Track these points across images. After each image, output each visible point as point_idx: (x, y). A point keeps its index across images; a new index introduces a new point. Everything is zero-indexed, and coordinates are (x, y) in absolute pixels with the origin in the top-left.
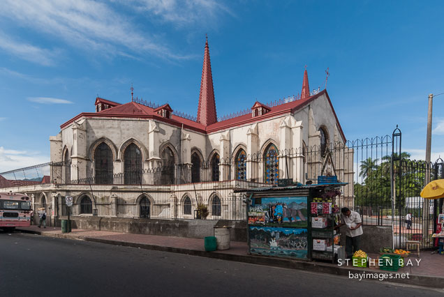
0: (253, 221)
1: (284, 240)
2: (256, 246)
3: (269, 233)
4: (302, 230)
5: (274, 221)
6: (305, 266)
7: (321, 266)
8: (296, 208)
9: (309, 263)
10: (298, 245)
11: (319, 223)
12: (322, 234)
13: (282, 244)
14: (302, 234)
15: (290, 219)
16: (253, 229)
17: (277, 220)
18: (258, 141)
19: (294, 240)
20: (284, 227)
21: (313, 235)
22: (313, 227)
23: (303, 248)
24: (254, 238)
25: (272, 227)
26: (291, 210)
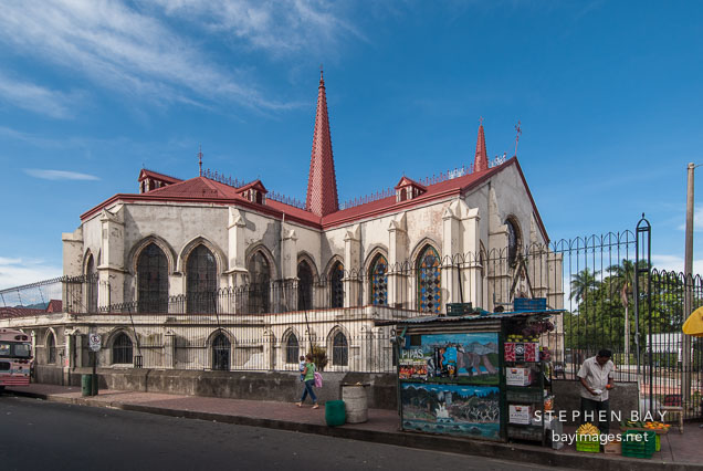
0: (407, 374)
1: (460, 405)
2: (412, 415)
3: (434, 395)
4: (488, 390)
5: (443, 373)
6: (496, 451)
7: (523, 451)
8: (479, 351)
9: (503, 445)
10: (484, 414)
11: (518, 377)
12: (523, 397)
13: (455, 413)
14: (490, 397)
15: (470, 370)
16: (407, 387)
17: (448, 373)
18: (407, 242)
19: (476, 407)
20: (459, 384)
21: (509, 397)
22: (508, 383)
23: (492, 420)
24: (410, 402)
25: (440, 383)
26: (472, 356)
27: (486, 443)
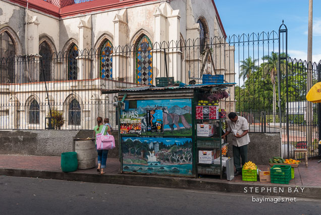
0: (126, 130)
1: (166, 152)
2: (130, 161)
3: (146, 145)
4: (186, 140)
6: (190, 184)
7: (208, 183)
8: (178, 112)
9: (194, 179)
10: (182, 158)
11: (205, 130)
12: (208, 144)
13: (162, 158)
14: (186, 145)
15: (172, 126)
16: (126, 140)
17: (156, 128)
18: (127, 31)
19: (176, 153)
20: (164, 137)
21: (199, 145)
22: (198, 135)
23: (187, 162)
24: (128, 151)
25: (150, 137)
26: (173, 116)
27: (183, 179)
